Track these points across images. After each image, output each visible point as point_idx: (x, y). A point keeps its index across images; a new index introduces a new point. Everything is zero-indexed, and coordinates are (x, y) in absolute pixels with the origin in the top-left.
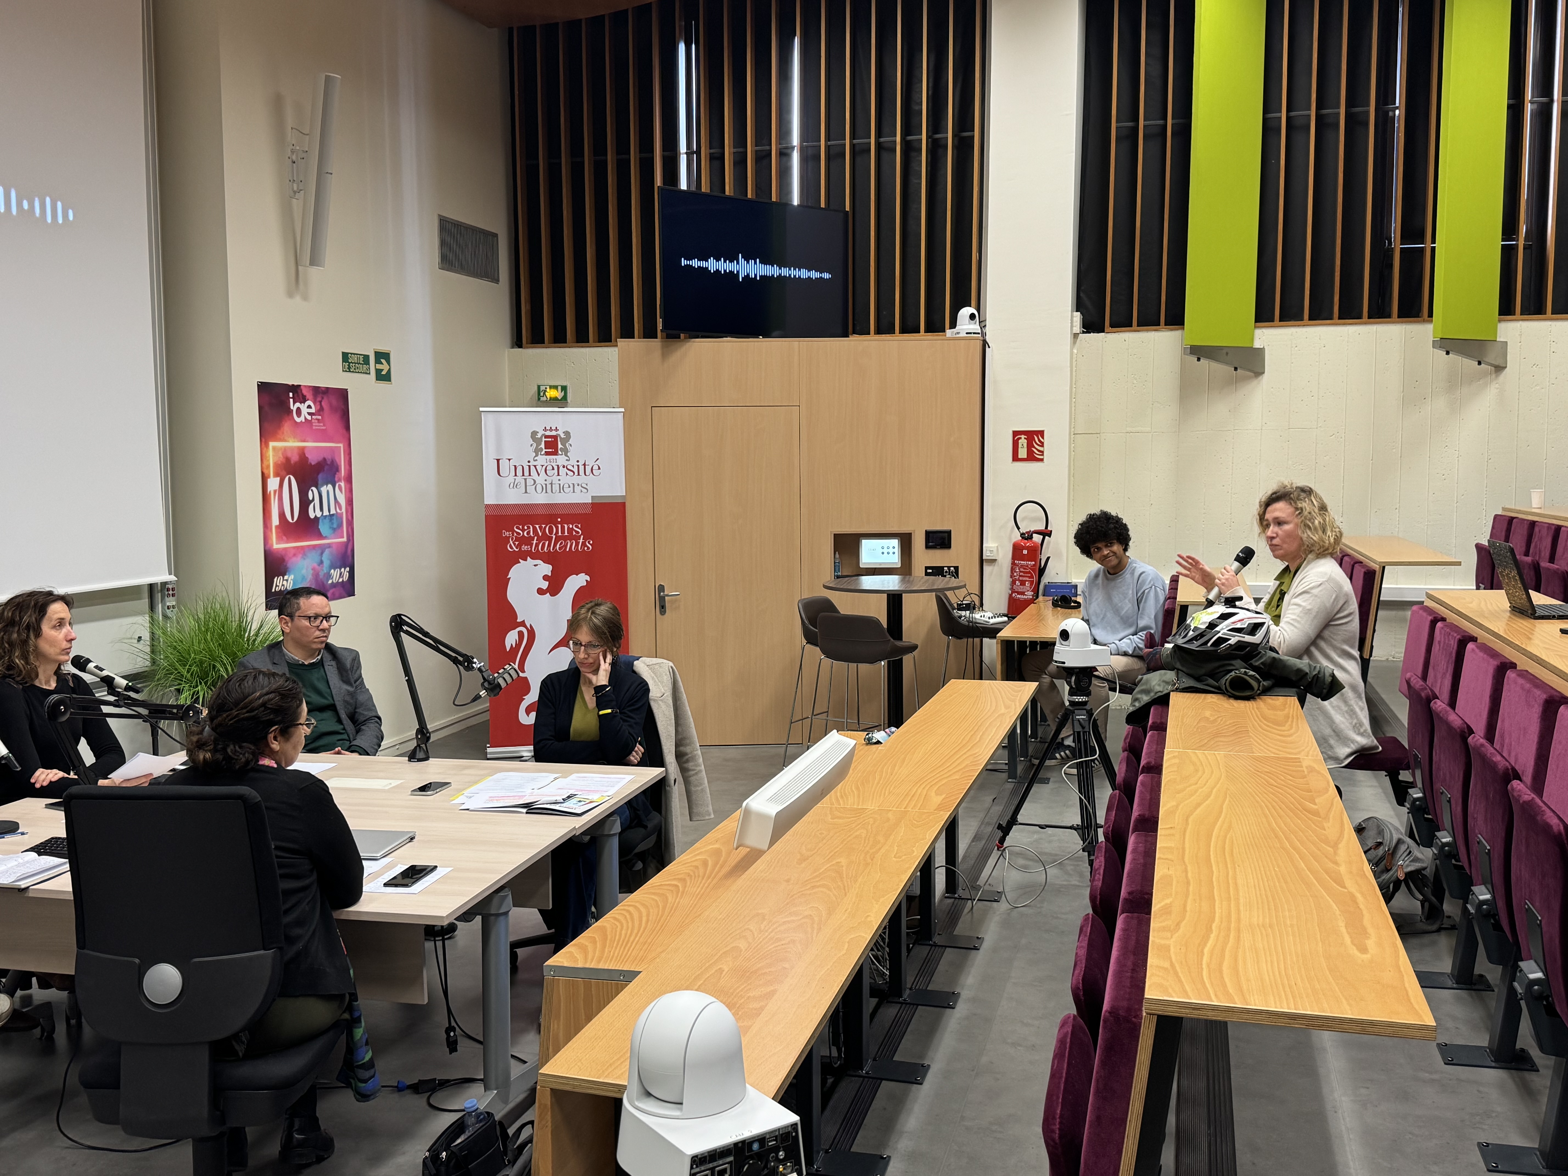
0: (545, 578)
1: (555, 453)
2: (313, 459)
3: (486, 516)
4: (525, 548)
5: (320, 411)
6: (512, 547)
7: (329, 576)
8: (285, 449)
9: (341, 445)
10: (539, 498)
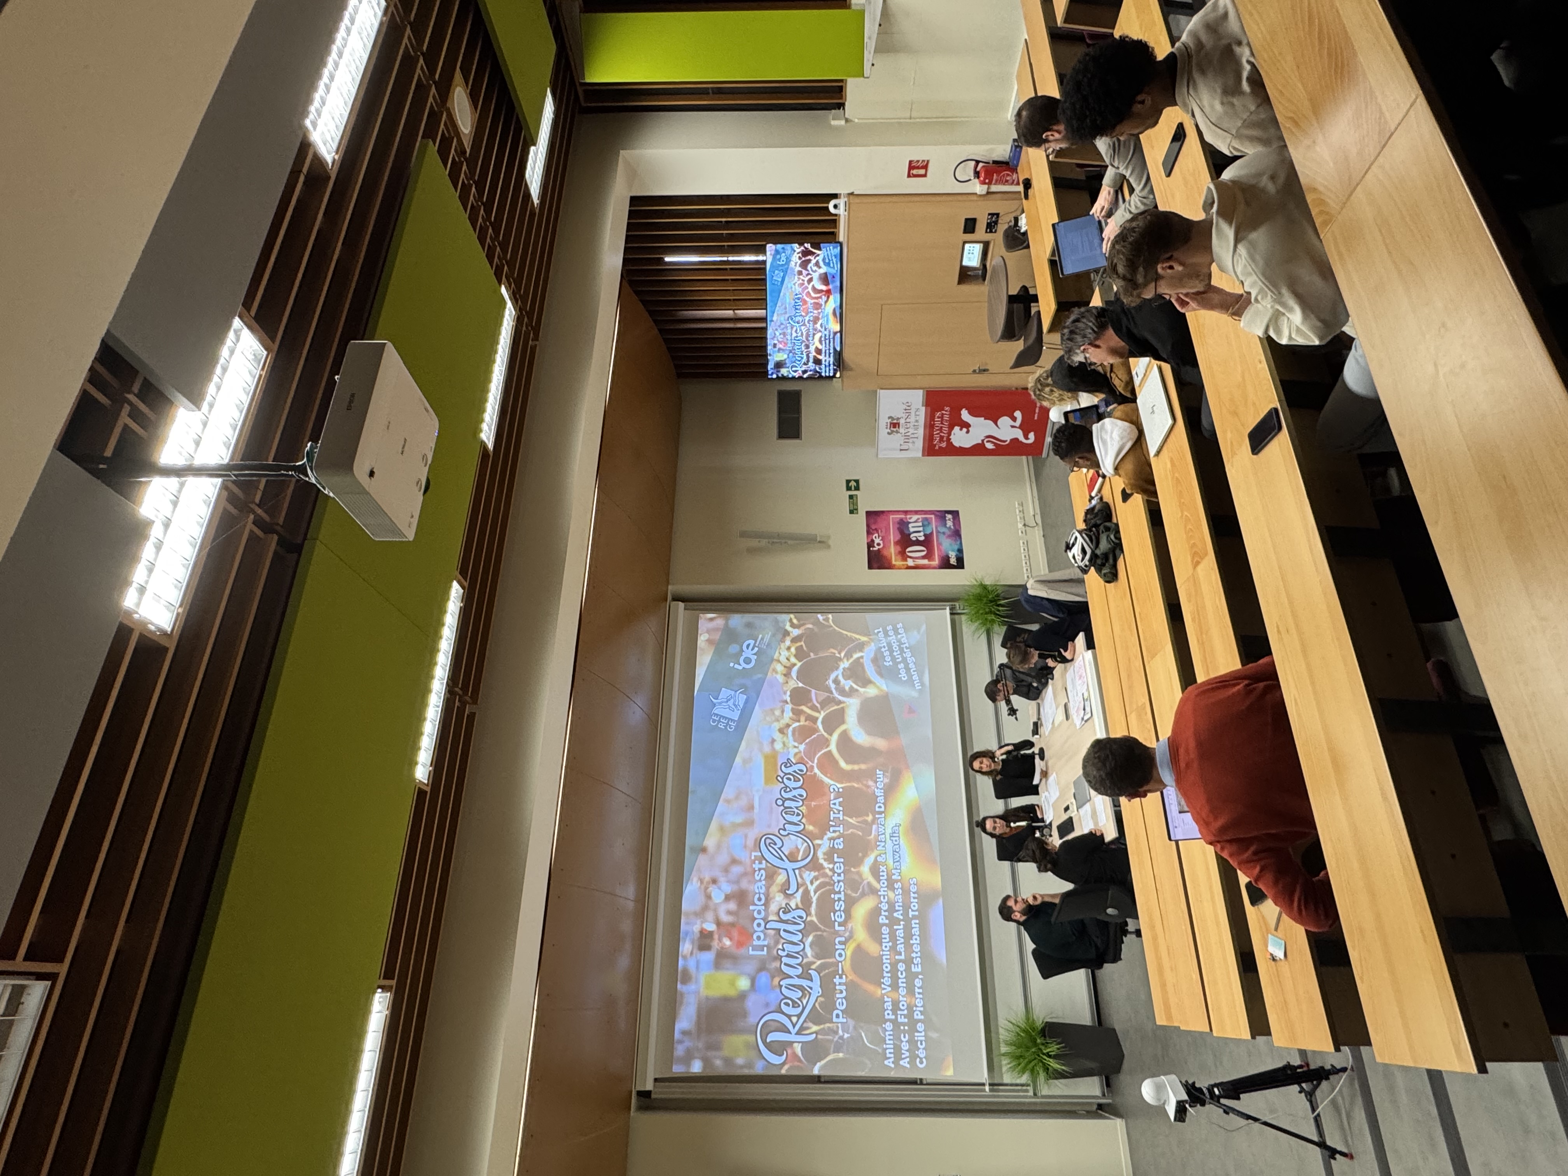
0: (961, 429)
1: (899, 424)
2: (898, 537)
3: (928, 455)
4: (945, 439)
5: (877, 530)
6: (944, 445)
7: (950, 528)
8: (896, 555)
9: (891, 517)
10: (921, 432)
